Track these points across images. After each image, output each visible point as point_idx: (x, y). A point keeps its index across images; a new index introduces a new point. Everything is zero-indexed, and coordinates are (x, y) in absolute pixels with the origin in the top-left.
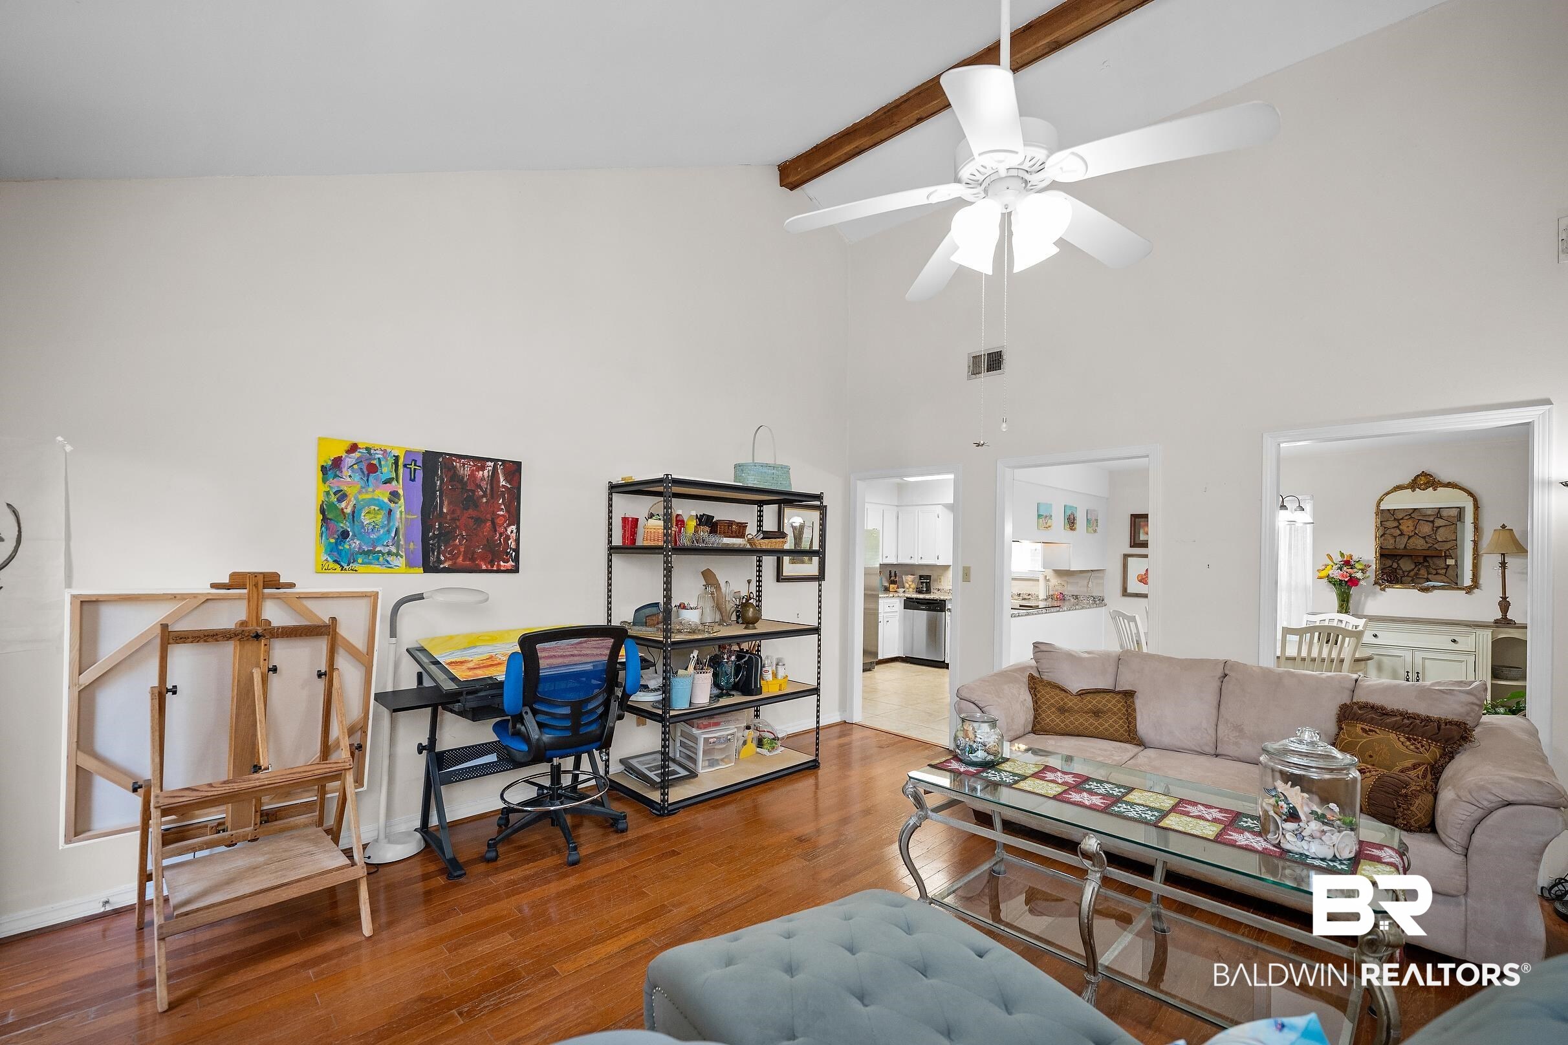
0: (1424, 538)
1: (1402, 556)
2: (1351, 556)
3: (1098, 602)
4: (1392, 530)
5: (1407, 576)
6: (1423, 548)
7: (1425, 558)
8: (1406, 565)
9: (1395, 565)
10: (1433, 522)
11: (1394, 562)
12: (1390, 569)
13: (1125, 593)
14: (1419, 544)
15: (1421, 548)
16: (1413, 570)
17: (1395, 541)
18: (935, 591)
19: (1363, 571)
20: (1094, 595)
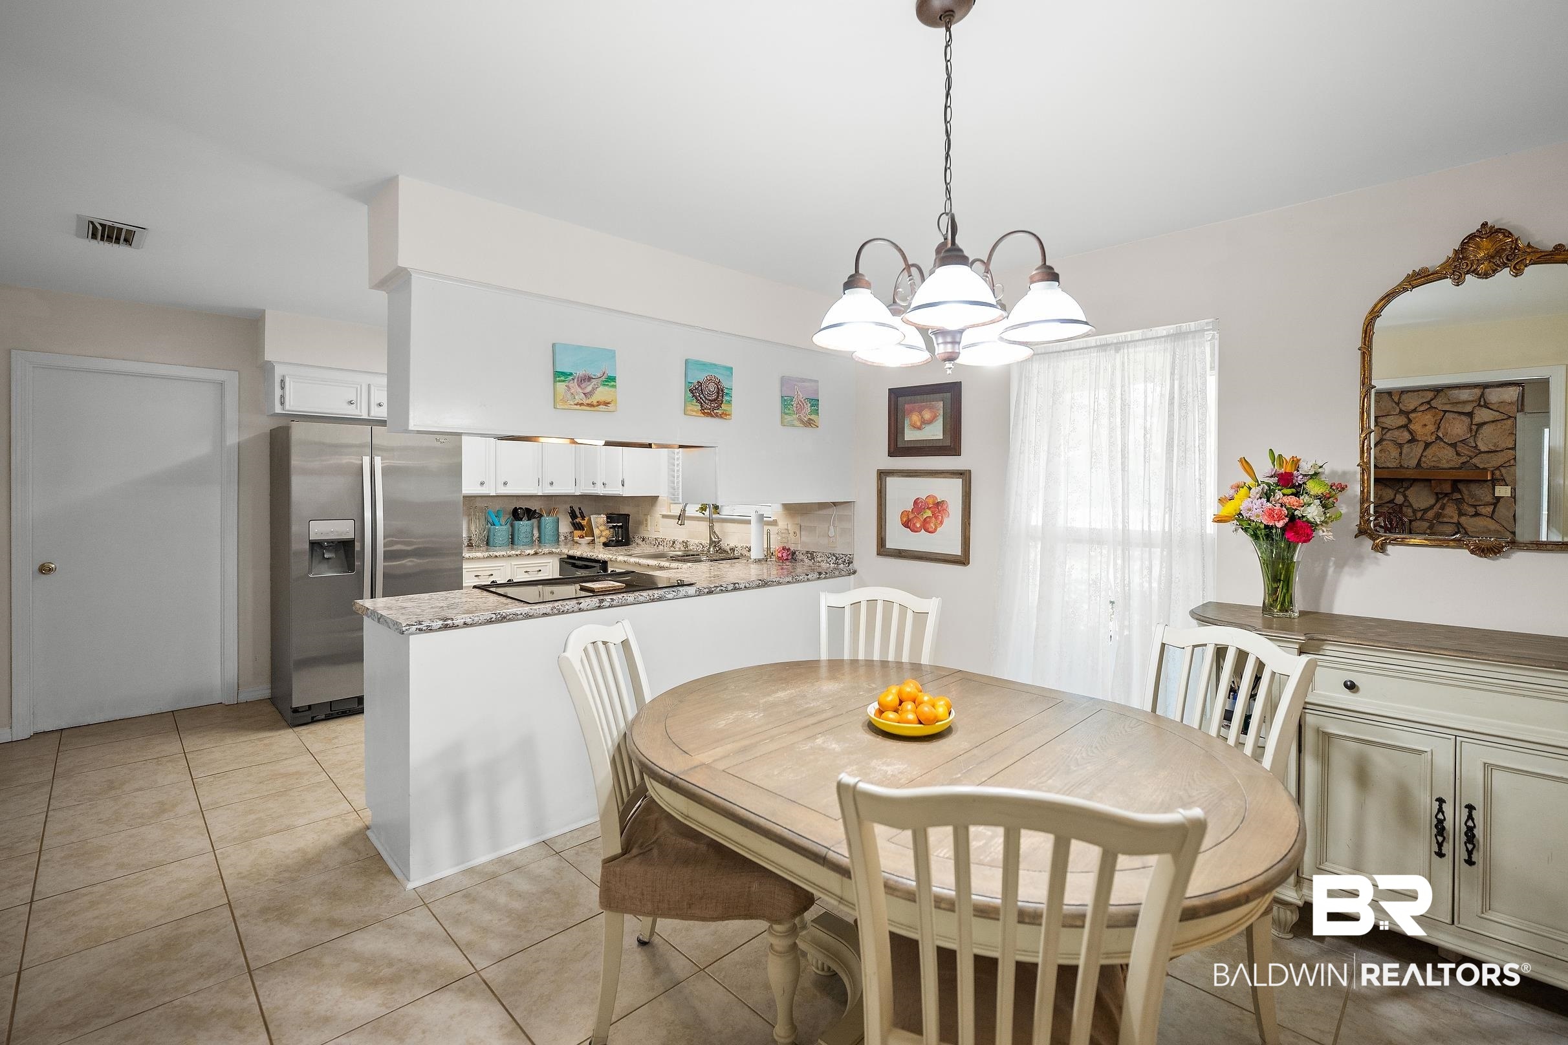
0: (1454, 445)
1: (1414, 481)
2: (1296, 463)
3: (842, 565)
4: (1396, 433)
5: (1422, 519)
6: (1452, 464)
7: (1455, 483)
8: (1420, 498)
9: (1400, 499)
10: (1470, 415)
11: (1397, 492)
12: (1390, 505)
13: (883, 550)
14: (1444, 457)
15: (1446, 466)
16: (1432, 507)
17: (1401, 453)
18: (639, 541)
19: (1326, 502)
20: (838, 551)
